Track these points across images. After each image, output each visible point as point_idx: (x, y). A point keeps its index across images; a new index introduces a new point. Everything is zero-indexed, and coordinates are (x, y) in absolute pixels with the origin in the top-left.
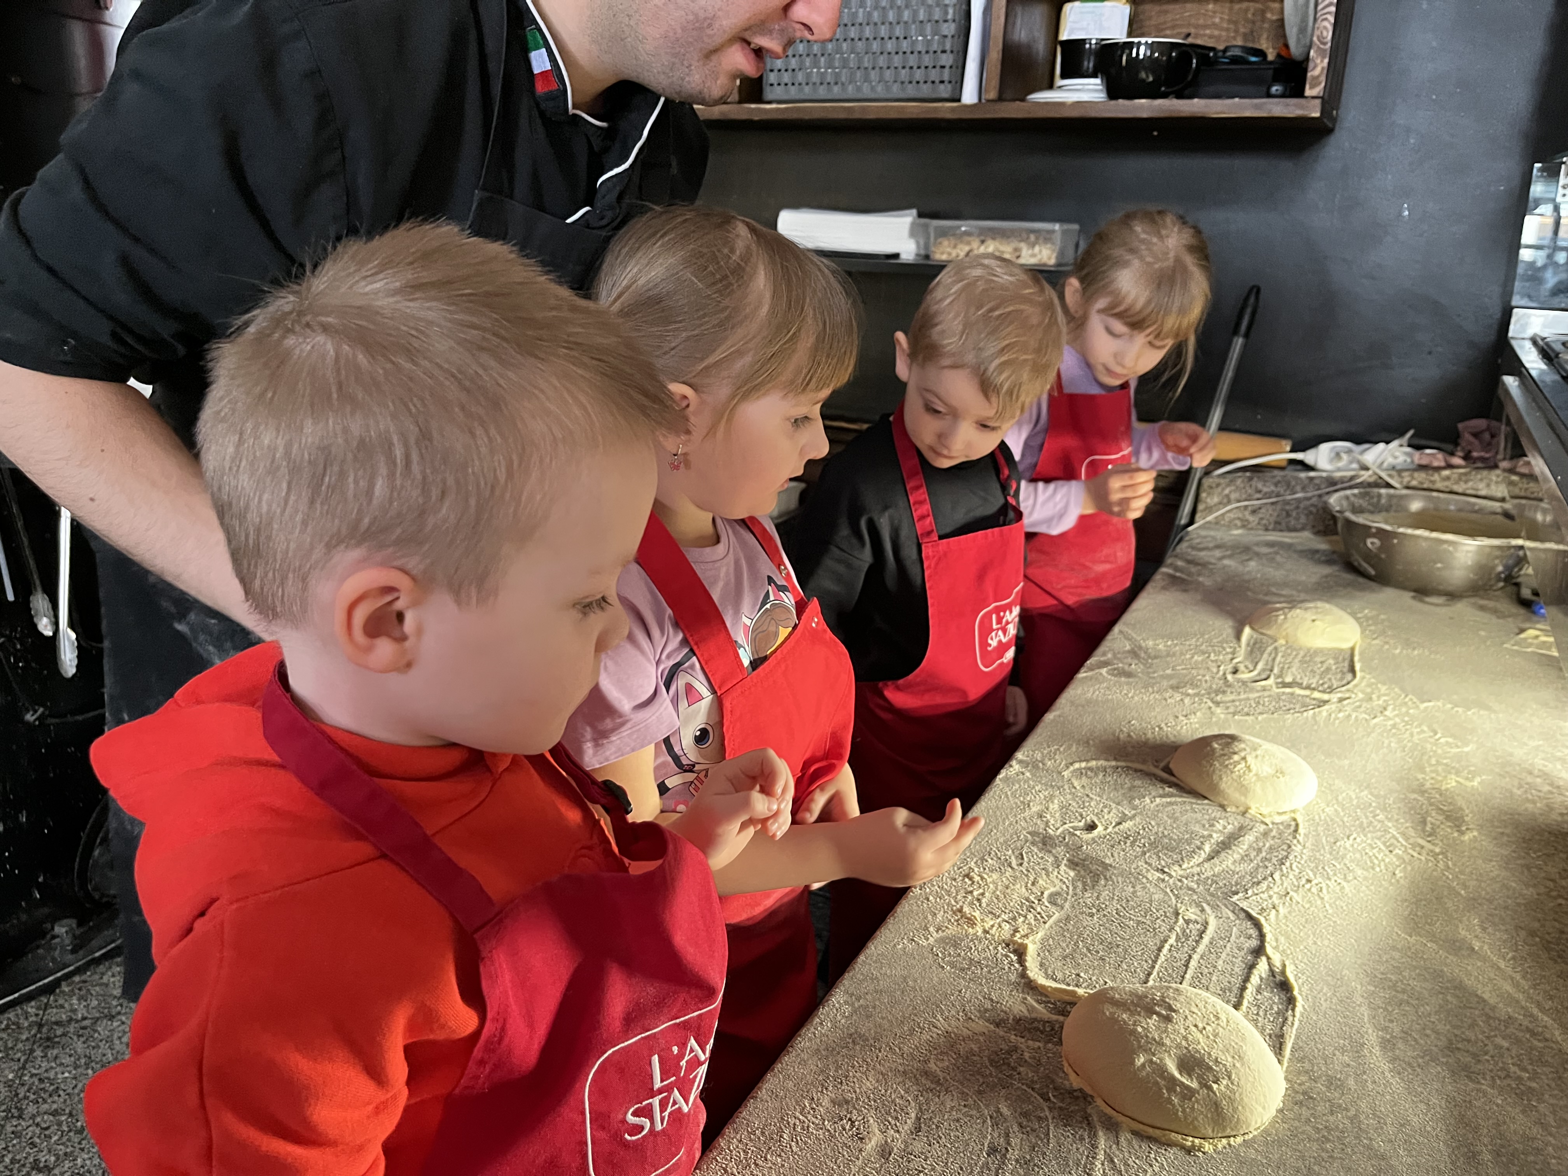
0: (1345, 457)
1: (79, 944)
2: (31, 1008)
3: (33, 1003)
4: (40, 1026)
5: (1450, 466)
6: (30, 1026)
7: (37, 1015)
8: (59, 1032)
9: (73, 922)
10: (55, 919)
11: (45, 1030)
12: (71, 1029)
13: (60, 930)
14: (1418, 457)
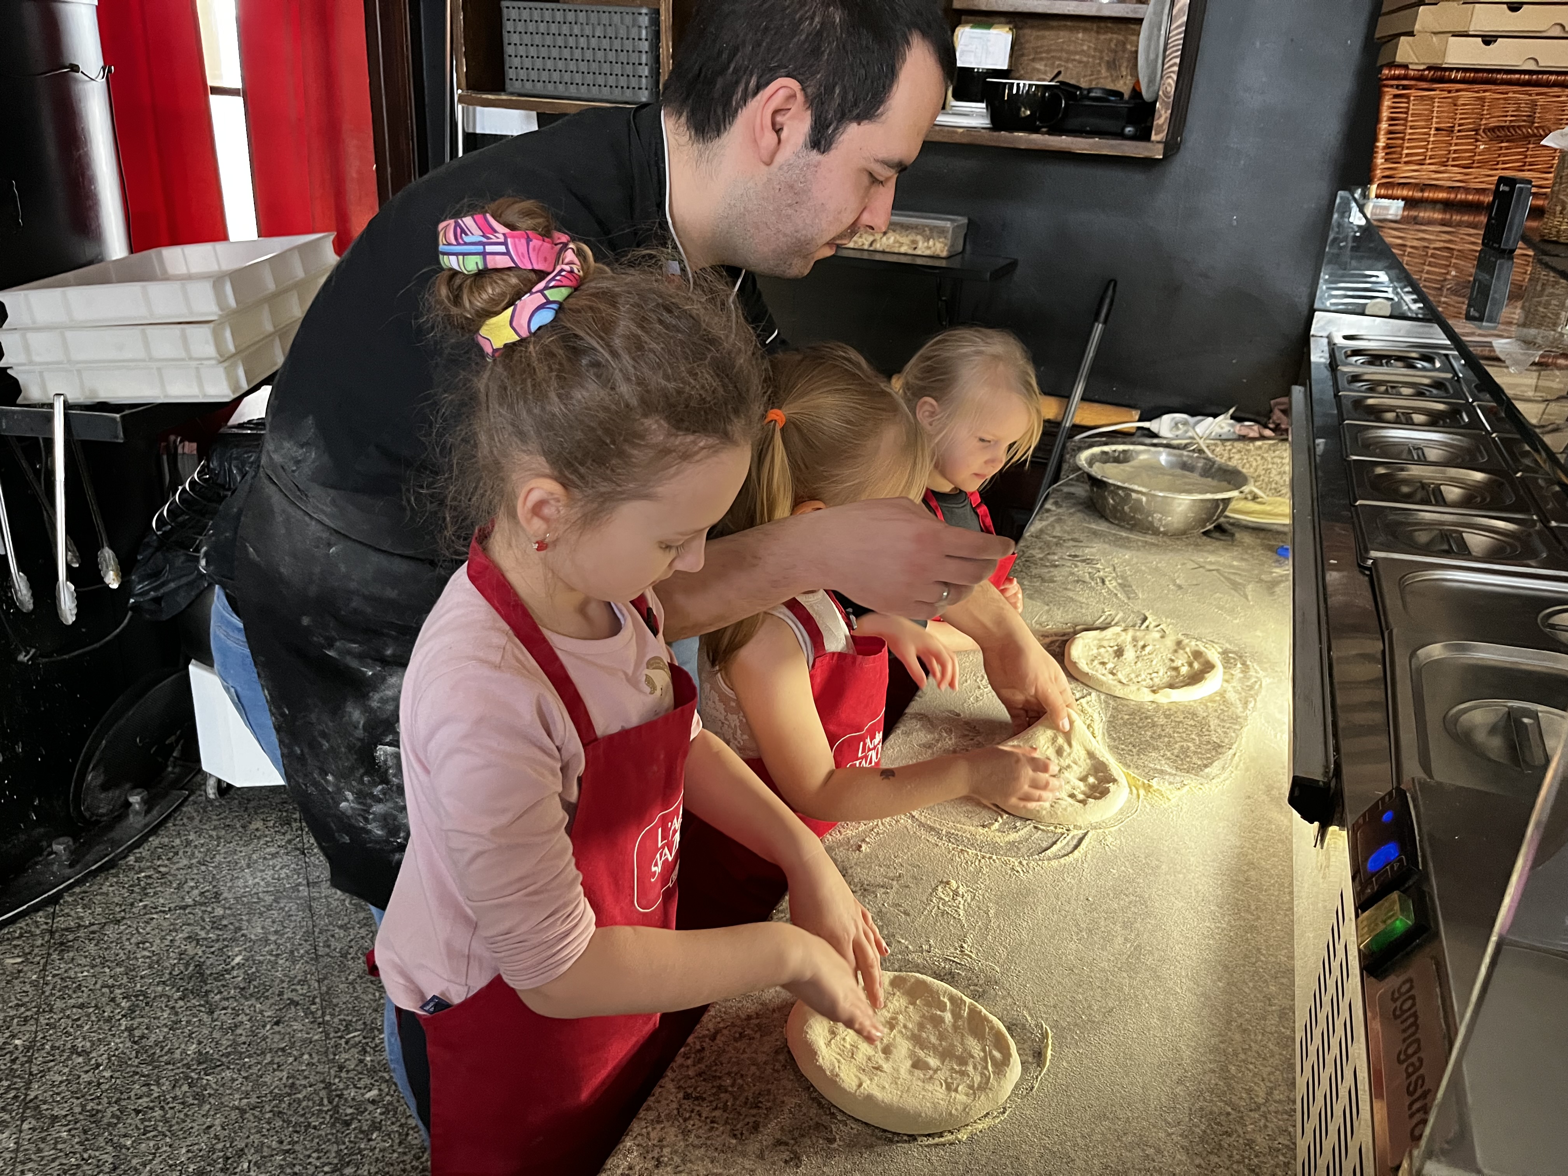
0: (1180, 426)
1: (76, 858)
2: (40, 917)
3: (41, 913)
4: (52, 933)
5: (1262, 437)
6: (43, 933)
7: (47, 923)
8: (71, 937)
9: (69, 840)
10: (51, 838)
11: (57, 935)
12: (82, 933)
13: (58, 848)
14: (1239, 429)
